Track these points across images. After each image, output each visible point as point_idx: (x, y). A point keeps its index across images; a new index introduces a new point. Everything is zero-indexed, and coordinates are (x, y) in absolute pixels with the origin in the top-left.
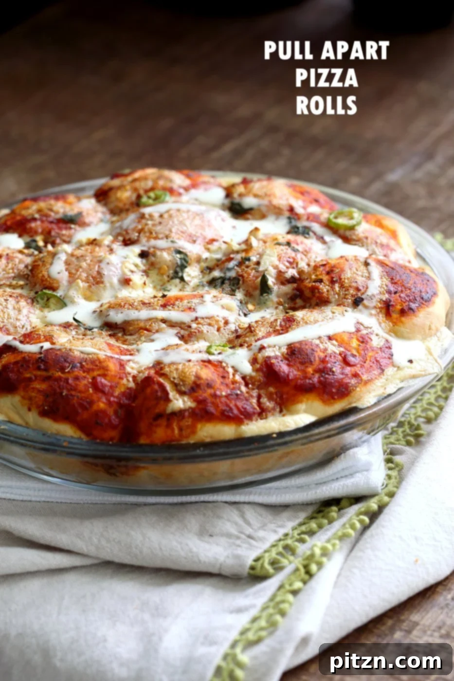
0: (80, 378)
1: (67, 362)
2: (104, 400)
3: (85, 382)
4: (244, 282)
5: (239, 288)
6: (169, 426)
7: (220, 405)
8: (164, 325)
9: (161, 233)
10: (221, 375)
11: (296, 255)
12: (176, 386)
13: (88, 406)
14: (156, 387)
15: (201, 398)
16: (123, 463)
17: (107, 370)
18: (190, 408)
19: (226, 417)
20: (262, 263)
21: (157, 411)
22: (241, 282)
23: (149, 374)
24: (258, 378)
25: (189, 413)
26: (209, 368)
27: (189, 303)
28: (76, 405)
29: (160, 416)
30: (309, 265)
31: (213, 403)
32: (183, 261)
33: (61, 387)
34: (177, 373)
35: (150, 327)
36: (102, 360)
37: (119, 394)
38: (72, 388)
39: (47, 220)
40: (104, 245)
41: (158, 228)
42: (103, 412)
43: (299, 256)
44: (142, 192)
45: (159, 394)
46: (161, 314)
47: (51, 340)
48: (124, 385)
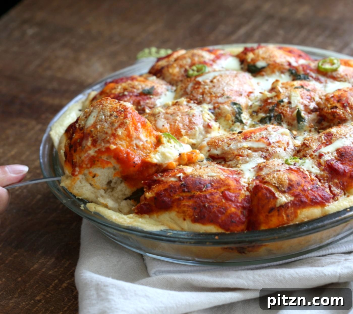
0: (214, 193)
1: (202, 184)
2: (233, 205)
3: (217, 196)
4: (284, 116)
5: (282, 121)
6: (279, 215)
7: (309, 196)
8: (250, 151)
9: (218, 93)
10: (303, 177)
11: (310, 93)
12: (277, 188)
13: (224, 212)
14: (264, 191)
15: (296, 193)
16: (253, 244)
17: (230, 186)
18: (291, 201)
19: (314, 203)
20: (292, 102)
21: (270, 206)
22: (283, 117)
23: (256, 183)
24: (325, 175)
25: (291, 204)
26: (294, 174)
27: (260, 134)
28: (217, 212)
29: (272, 210)
30: (321, 99)
31: (304, 195)
32: (239, 110)
33: (203, 201)
34: (275, 180)
35: (242, 154)
36: (224, 180)
37: (241, 201)
38: (211, 201)
39: (133, 95)
40: (184, 105)
41: (214, 90)
42: (235, 214)
43: (312, 94)
44: (187, 67)
45: (268, 195)
46: (246, 144)
47: (183, 171)
48: (243, 194)
